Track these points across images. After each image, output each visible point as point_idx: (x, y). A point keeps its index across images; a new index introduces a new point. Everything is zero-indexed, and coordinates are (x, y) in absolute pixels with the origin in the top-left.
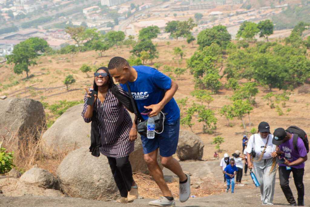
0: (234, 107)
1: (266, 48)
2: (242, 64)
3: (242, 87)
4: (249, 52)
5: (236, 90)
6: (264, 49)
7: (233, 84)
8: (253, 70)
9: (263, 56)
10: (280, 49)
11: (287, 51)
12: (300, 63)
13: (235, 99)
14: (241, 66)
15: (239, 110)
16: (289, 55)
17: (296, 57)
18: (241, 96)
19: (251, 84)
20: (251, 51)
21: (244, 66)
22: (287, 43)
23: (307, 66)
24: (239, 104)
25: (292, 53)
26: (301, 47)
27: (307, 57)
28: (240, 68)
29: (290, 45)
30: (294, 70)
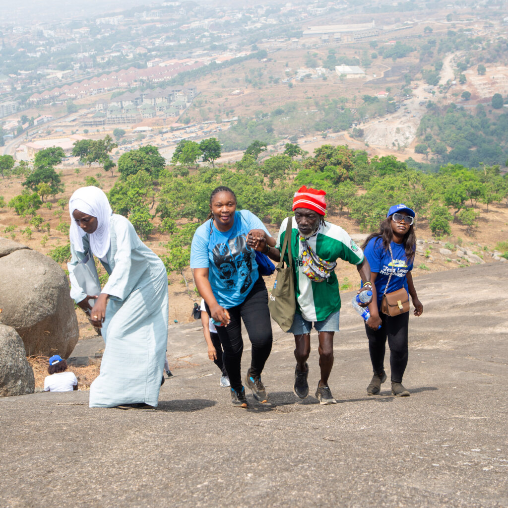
0: (171, 257)
1: (212, 176)
2: (180, 198)
3: (182, 229)
4: (190, 182)
5: (174, 234)
6: (210, 178)
7: (169, 226)
8: (195, 206)
9: (209, 187)
10: (230, 178)
11: (239, 179)
12: (256, 195)
13: (172, 246)
14: (180, 201)
15: (178, 261)
16: (242, 185)
17: (251, 188)
18: (181, 242)
19: (193, 225)
20: (192, 180)
21: (184, 201)
22: (238, 170)
23: (265, 199)
24: (178, 254)
25: (246, 183)
26: (257, 175)
27: (264, 187)
28: (177, 205)
29: (242, 171)
30: (249, 205)
